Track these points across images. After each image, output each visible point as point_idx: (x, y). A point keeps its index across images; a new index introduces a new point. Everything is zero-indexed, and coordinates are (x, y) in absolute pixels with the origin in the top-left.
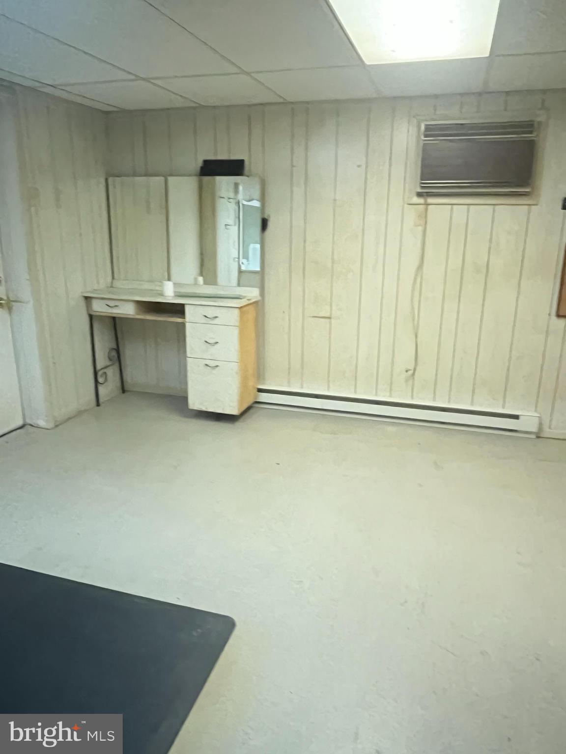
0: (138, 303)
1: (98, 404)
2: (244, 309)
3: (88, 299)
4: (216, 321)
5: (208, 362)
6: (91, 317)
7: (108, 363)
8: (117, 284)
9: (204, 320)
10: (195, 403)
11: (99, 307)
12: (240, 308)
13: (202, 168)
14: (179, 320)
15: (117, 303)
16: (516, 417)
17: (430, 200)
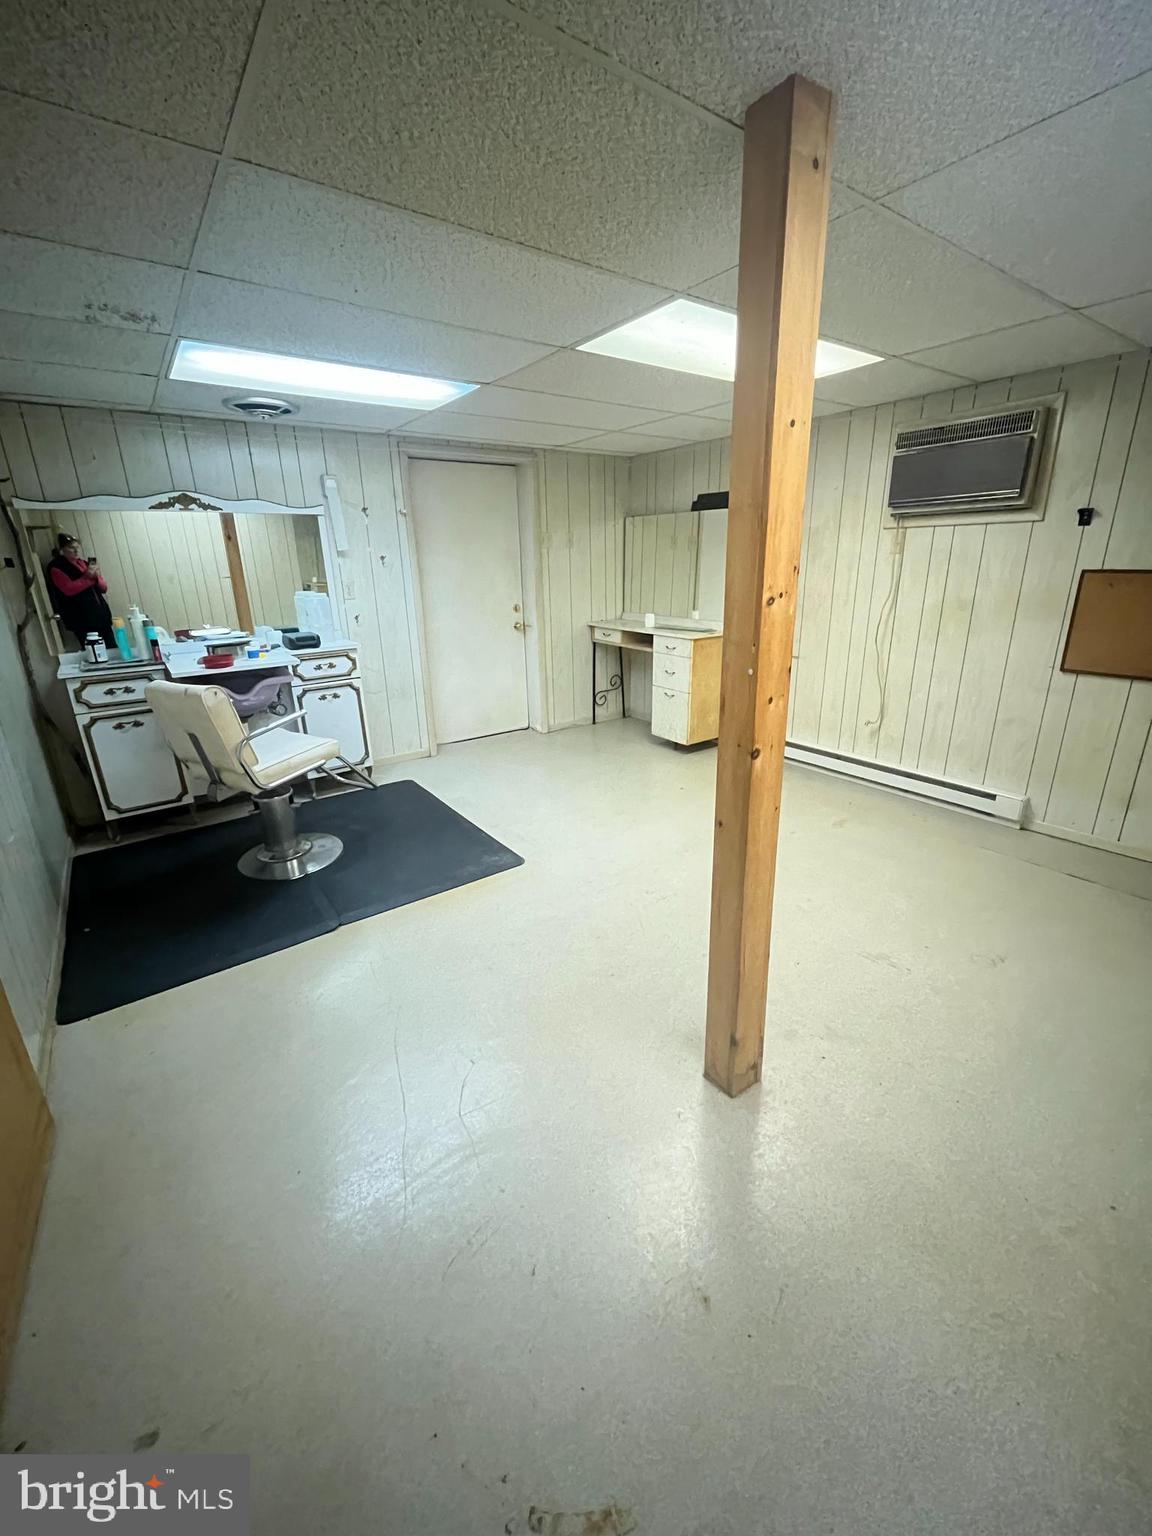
0: (624, 632)
1: (594, 723)
2: (699, 643)
3: (592, 628)
4: (675, 652)
5: (666, 691)
6: (594, 644)
7: (610, 687)
8: (625, 616)
9: (666, 651)
10: (656, 730)
11: (599, 636)
12: (695, 640)
13: (694, 503)
14: (648, 650)
15: (610, 632)
16: (993, 797)
17: (908, 523)
